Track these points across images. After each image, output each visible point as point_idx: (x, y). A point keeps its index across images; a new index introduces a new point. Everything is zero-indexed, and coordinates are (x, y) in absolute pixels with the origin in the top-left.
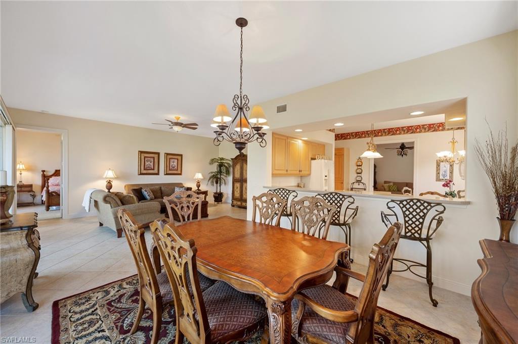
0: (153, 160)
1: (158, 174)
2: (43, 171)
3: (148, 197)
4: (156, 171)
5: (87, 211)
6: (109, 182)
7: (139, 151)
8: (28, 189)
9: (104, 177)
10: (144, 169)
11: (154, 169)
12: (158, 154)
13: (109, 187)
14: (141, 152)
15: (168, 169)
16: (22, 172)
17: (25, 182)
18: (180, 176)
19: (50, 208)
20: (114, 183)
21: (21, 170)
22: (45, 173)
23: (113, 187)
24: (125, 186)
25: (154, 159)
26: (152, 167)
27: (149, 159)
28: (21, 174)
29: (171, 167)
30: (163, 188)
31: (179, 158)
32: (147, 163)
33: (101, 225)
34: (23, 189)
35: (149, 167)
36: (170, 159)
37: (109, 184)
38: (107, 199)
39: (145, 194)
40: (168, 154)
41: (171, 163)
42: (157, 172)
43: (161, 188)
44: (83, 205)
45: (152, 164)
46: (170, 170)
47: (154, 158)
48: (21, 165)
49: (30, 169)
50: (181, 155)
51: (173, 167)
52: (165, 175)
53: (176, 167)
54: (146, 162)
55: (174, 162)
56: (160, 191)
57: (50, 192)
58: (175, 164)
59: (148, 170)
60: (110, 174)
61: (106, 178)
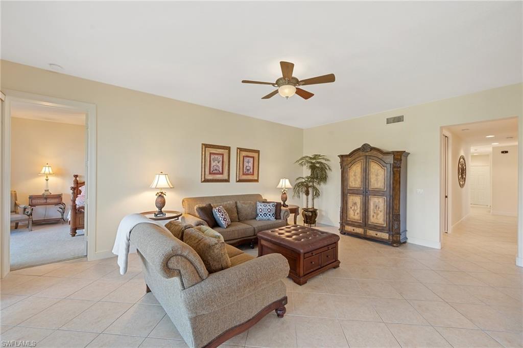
0: (221, 159)
1: (227, 181)
2: (76, 176)
3: (223, 222)
4: (225, 176)
5: (122, 272)
6: (161, 196)
7: (203, 144)
8: (56, 201)
9: (154, 186)
10: (210, 173)
11: (222, 173)
12: (228, 149)
13: (161, 203)
14: (206, 146)
15: (241, 173)
16: (49, 178)
17: (53, 192)
18: (256, 183)
19: (77, 231)
20: (168, 197)
21: (47, 175)
22: (78, 178)
23: (166, 203)
24: (183, 201)
25: (223, 157)
26: (221, 170)
27: (216, 156)
28: (47, 180)
29: (245, 171)
30: (239, 205)
31: (255, 155)
32: (213, 164)
33: (148, 290)
34: (49, 201)
35: (216, 170)
36: (244, 157)
37: (160, 199)
38: (173, 264)
39: (219, 216)
40: (241, 150)
41: (245, 163)
42: (226, 178)
43: (236, 203)
44: (114, 252)
45: (220, 165)
46: (243, 174)
47: (223, 155)
48: (47, 168)
49: (59, 173)
50: (258, 152)
51: (248, 170)
52: (237, 182)
53: (251, 170)
54: (212, 161)
55: (248, 162)
56: (235, 209)
57: (77, 207)
58: (251, 165)
59: (215, 174)
60: (162, 182)
61: (156, 188)
